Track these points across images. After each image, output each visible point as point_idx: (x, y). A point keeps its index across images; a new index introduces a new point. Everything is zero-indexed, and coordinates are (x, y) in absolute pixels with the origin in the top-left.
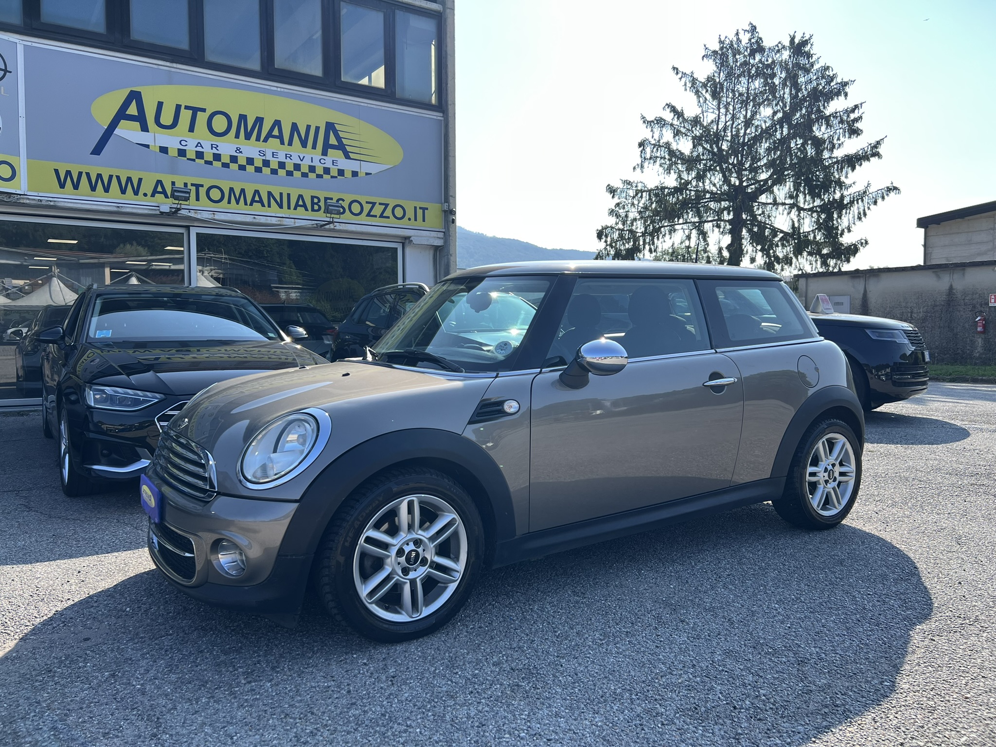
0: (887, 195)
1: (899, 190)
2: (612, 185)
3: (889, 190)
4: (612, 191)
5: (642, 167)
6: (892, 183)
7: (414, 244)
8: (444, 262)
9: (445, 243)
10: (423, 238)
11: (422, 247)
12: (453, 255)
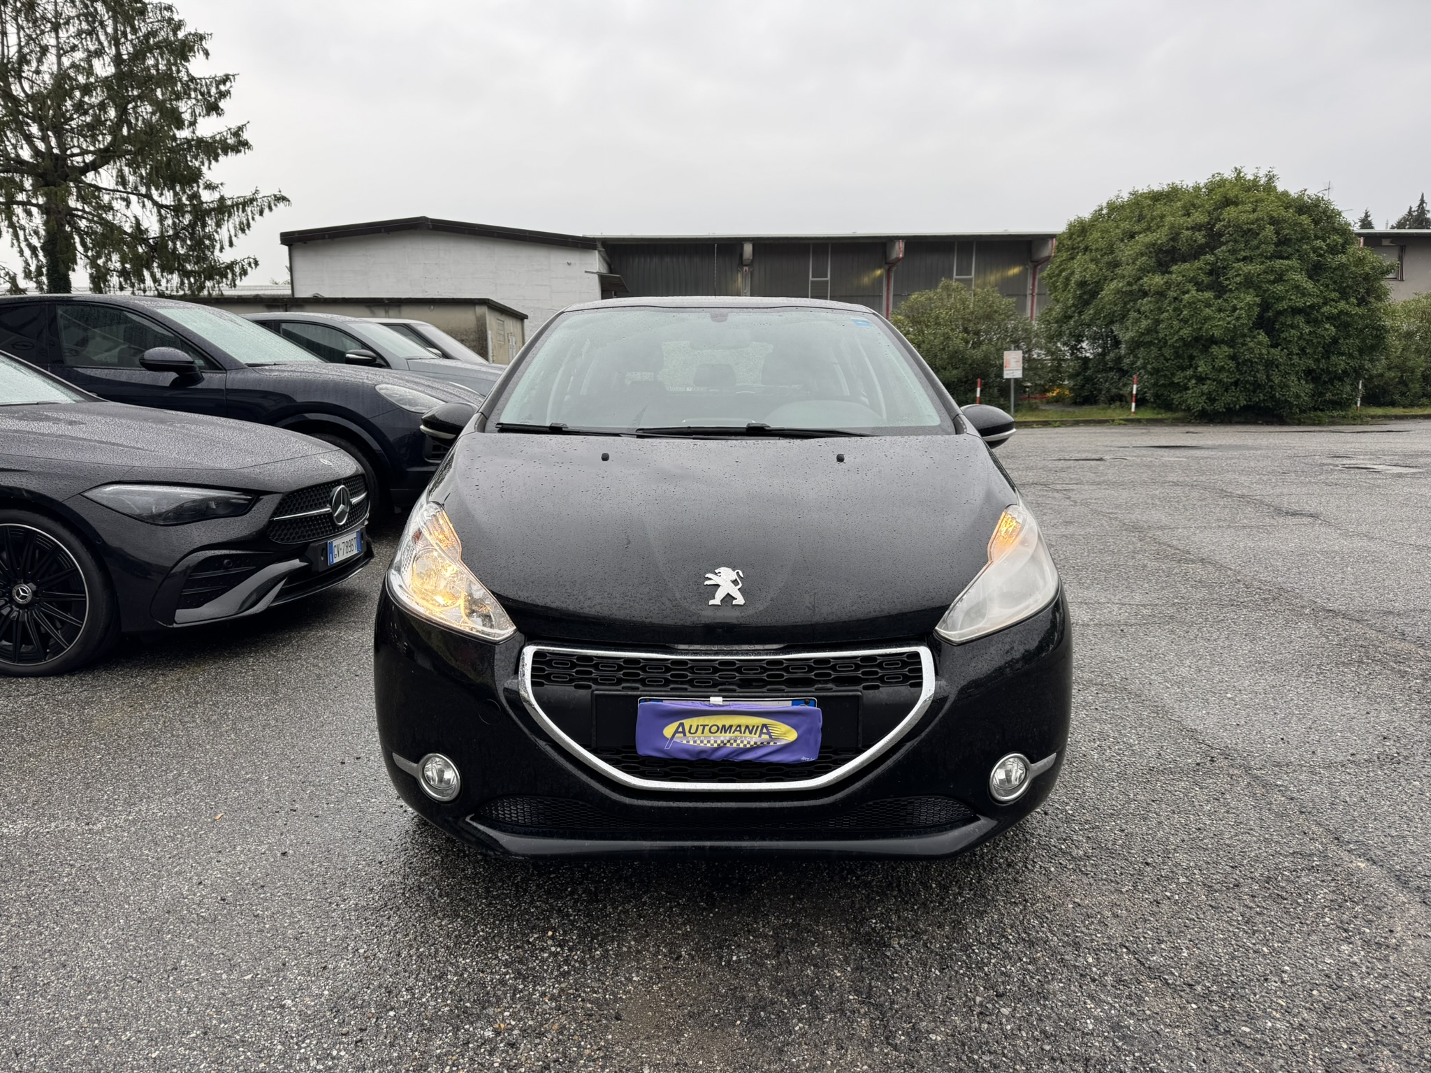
0: (275, 204)
1: (288, 200)
3: (277, 199)
6: (279, 190)
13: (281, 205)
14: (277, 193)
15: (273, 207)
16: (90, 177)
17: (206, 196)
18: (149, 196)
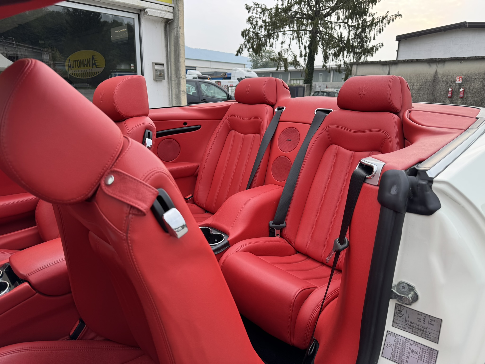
0: (395, 19)
1: (402, 16)
2: (248, 4)
3: (397, 16)
4: (248, 8)
6: (398, 12)
7: (148, 15)
8: (174, 33)
9: (175, 16)
10: (156, 11)
11: (155, 20)
12: (181, 28)
13: (398, 18)
16: (328, 19)
17: (369, 19)
18: (347, 23)
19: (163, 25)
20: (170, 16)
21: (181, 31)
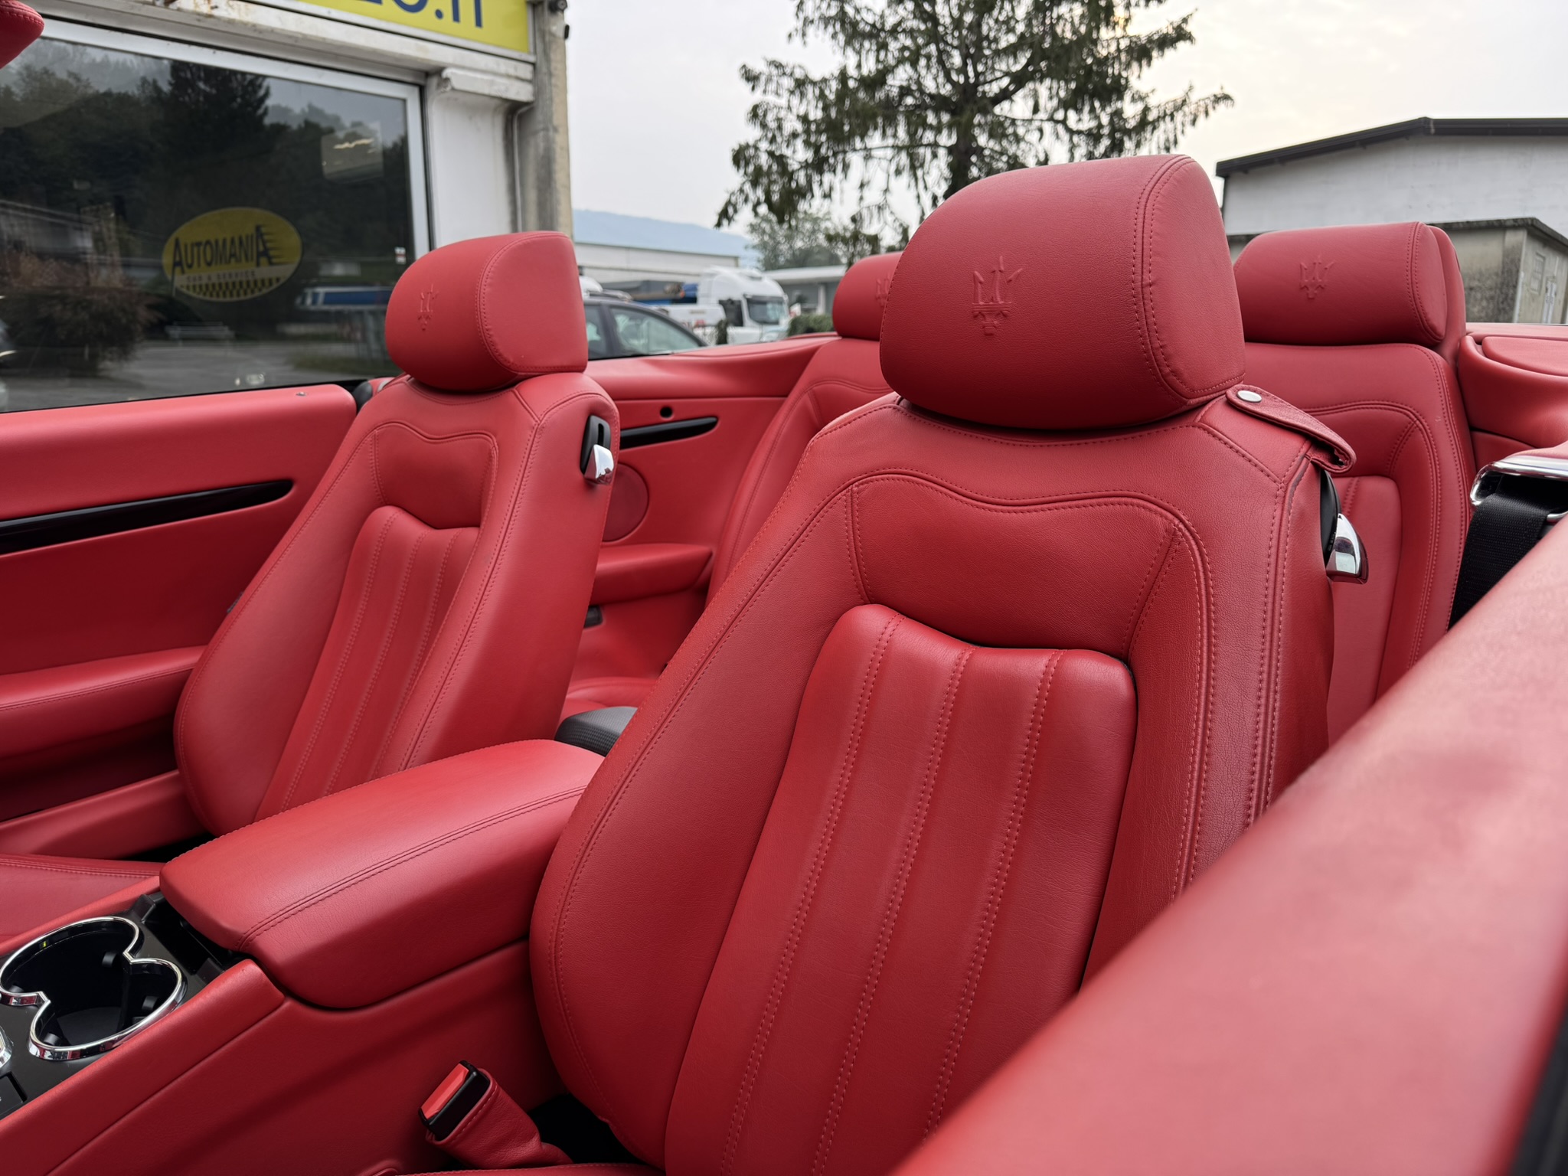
0: (1214, 108)
1: (1232, 100)
2: (750, 66)
3: (1217, 99)
4: (751, 78)
5: (804, 35)
6: (1222, 88)
7: (453, 89)
8: (536, 146)
9: (538, 93)
10: (479, 76)
11: (473, 104)
12: (561, 130)
13: (1222, 106)
14: (1219, 93)
15: (1211, 111)
16: (1003, 109)
17: (1131, 111)
18: (1064, 122)
19: (499, 122)
20: (521, 92)
21: (559, 139)
